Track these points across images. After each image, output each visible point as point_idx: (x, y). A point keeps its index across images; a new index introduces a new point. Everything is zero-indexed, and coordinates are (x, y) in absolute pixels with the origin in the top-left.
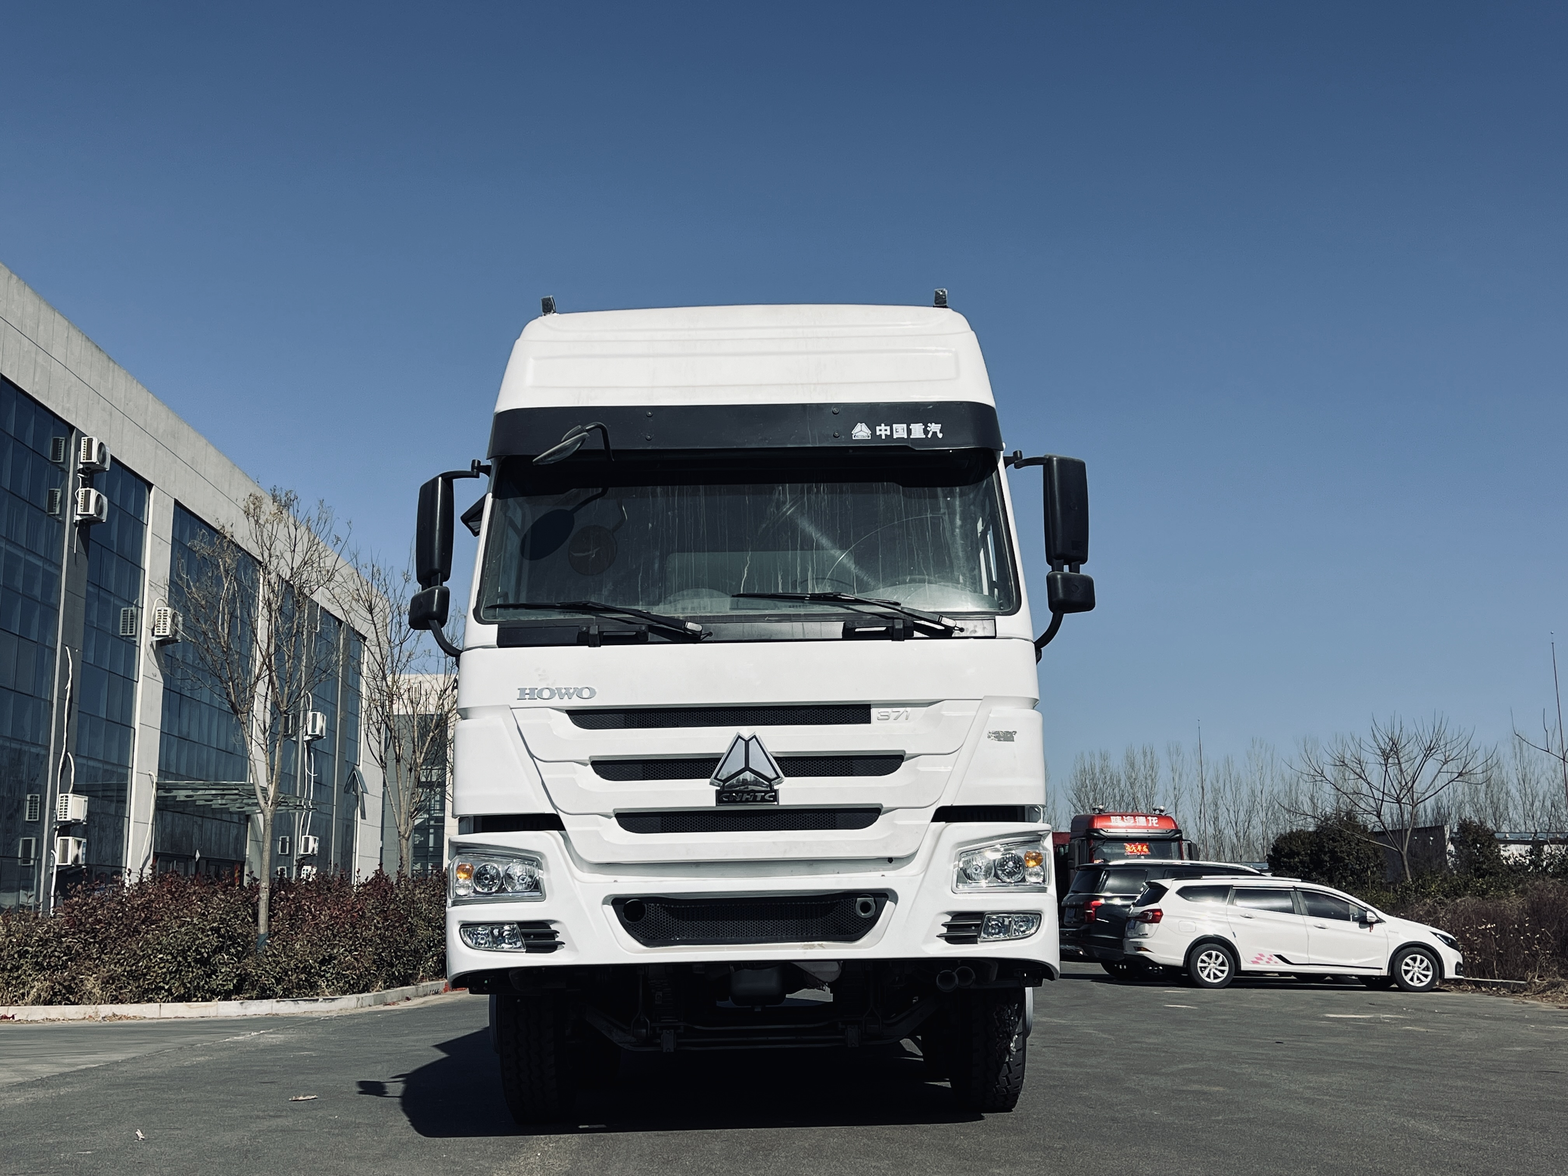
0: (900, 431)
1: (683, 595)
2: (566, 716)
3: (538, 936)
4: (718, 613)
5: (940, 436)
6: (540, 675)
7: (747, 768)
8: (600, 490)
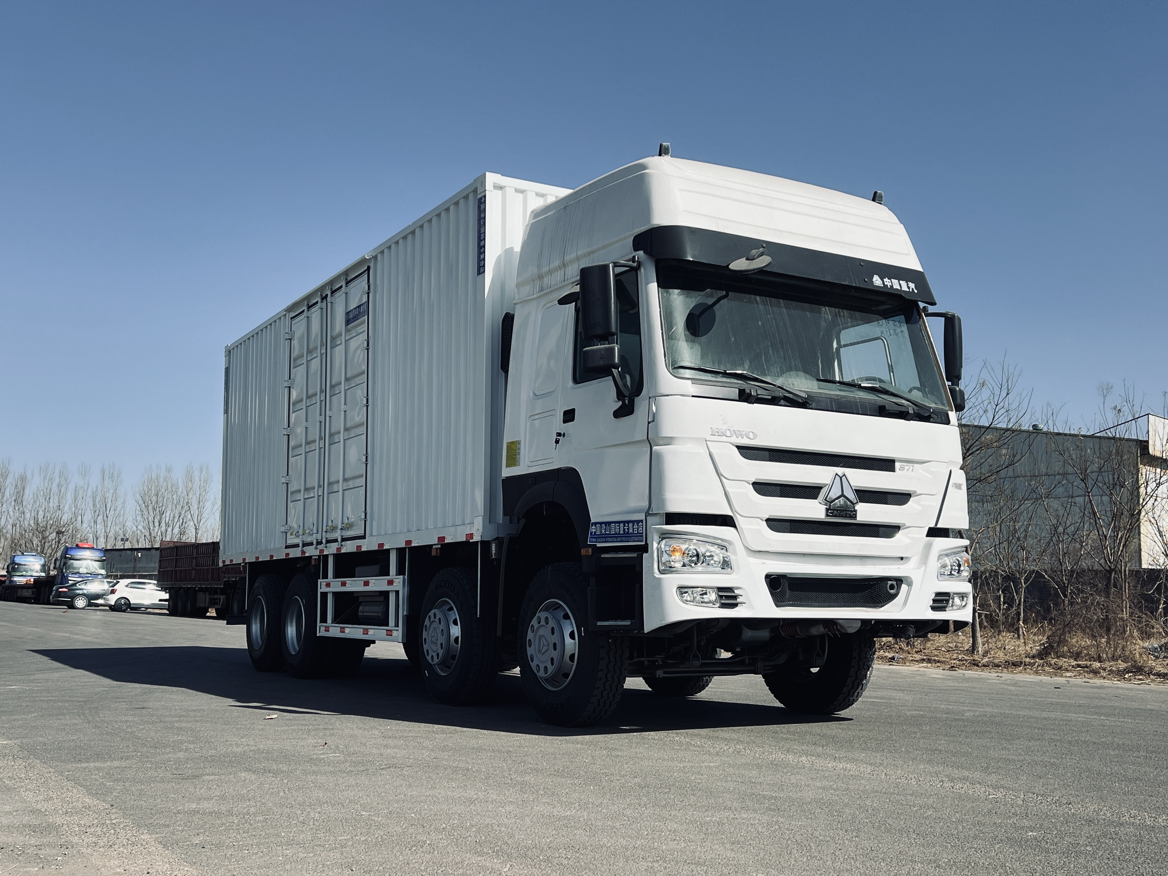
0: (896, 284)
1: (790, 375)
2: (736, 449)
3: (727, 597)
4: (812, 389)
5: (916, 291)
6: (722, 420)
7: (843, 495)
8: (724, 293)
